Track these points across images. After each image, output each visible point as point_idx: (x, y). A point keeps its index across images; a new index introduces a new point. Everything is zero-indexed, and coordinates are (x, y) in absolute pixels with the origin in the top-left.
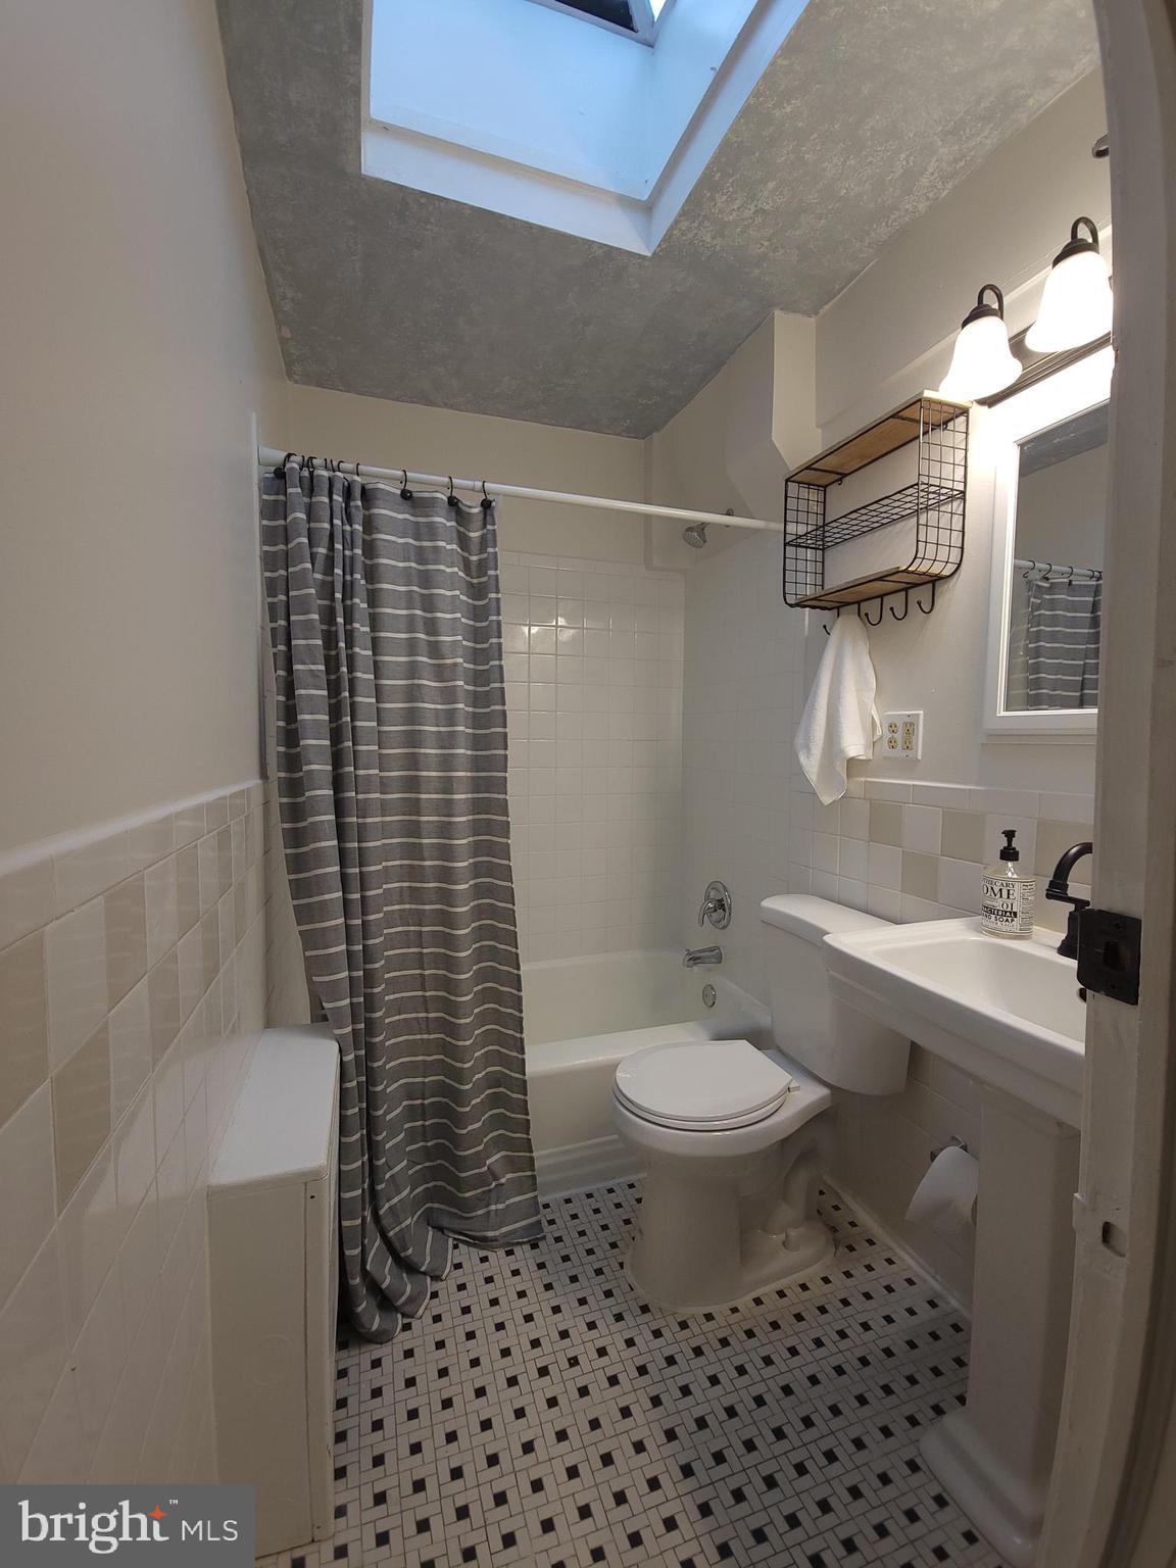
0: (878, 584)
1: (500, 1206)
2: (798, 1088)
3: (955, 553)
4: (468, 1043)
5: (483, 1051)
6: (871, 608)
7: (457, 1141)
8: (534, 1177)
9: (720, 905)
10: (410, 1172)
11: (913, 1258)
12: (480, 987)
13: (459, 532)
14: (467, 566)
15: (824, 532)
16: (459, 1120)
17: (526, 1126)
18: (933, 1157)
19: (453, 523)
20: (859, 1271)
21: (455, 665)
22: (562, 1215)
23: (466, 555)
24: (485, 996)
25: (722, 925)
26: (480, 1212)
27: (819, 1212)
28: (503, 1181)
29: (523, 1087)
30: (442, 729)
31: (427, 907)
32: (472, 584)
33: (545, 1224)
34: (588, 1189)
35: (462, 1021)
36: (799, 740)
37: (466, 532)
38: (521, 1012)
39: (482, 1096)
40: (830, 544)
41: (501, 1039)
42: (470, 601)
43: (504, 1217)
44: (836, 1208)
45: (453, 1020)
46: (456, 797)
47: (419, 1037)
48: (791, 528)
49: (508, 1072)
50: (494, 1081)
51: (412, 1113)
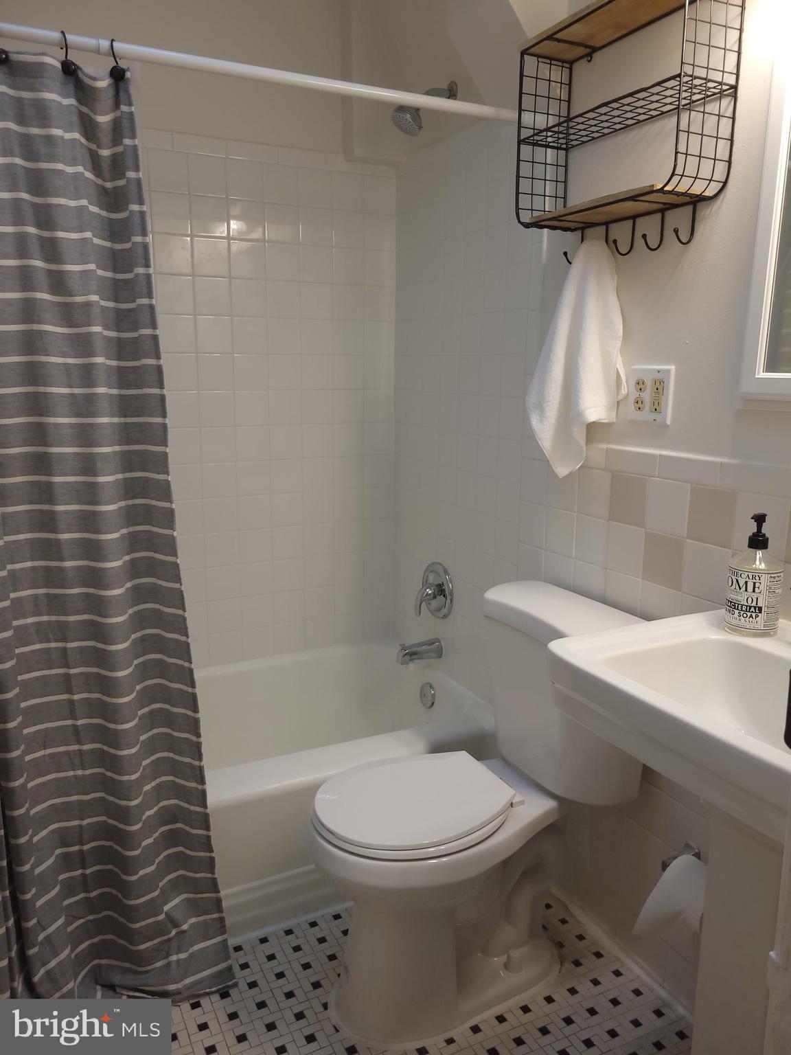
0: (630, 204)
1: (183, 956)
2: (522, 803)
3: (721, 168)
4: (134, 777)
5: (153, 784)
6: (621, 232)
7: (125, 889)
8: (222, 920)
9: (440, 590)
10: (69, 929)
11: (642, 968)
12: (146, 710)
13: (81, 114)
14: (95, 163)
15: (568, 128)
16: (127, 865)
17: (211, 865)
18: (665, 866)
19: (72, 101)
20: (585, 988)
21: (88, 304)
22: (256, 957)
23: (94, 147)
24: (153, 720)
25: (442, 613)
26: (159, 964)
27: (544, 927)
28: (185, 927)
29: (205, 821)
30: (77, 391)
31: (72, 618)
32: (103, 188)
33: (236, 969)
34: (286, 925)
35: (125, 752)
36: (532, 399)
37: (92, 115)
38: (198, 735)
39: (156, 835)
40: (574, 143)
41: (175, 768)
42: (104, 213)
43: (186, 968)
44: (564, 921)
45: (112, 751)
46: (101, 479)
47: (71, 773)
48: (527, 118)
49: (186, 805)
50: (170, 816)
51: (67, 862)
